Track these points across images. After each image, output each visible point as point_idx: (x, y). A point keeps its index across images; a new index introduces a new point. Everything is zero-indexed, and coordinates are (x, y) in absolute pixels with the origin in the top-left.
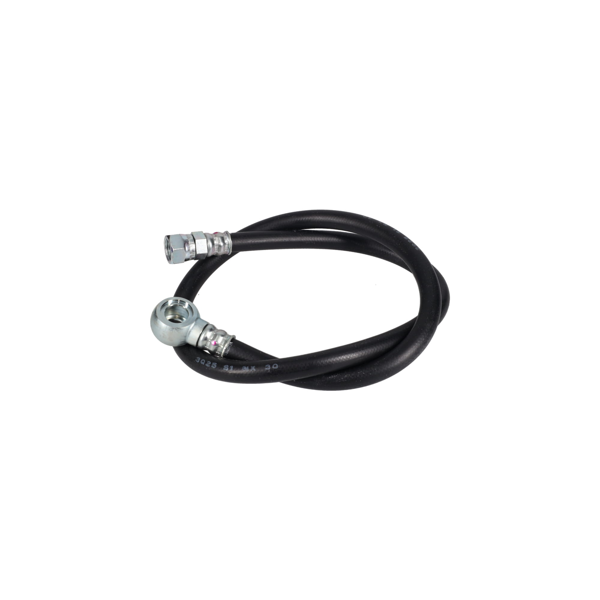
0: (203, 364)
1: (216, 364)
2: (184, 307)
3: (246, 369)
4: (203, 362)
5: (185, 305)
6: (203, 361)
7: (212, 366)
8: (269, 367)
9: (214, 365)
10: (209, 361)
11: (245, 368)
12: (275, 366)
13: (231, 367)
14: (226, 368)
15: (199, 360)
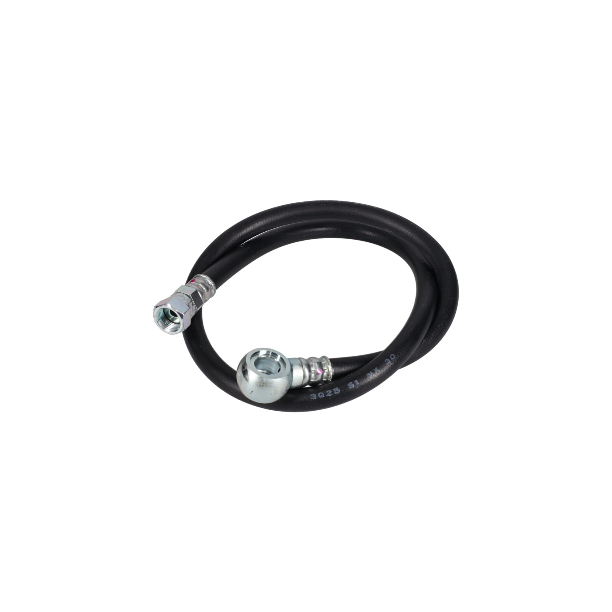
0: (323, 397)
1: (338, 388)
2: (276, 360)
3: (371, 374)
4: (322, 396)
5: (276, 358)
6: (321, 394)
7: (335, 393)
8: (388, 360)
9: (336, 390)
10: (327, 390)
11: (369, 374)
12: (392, 357)
13: (355, 382)
14: (351, 386)
15: (315, 395)
